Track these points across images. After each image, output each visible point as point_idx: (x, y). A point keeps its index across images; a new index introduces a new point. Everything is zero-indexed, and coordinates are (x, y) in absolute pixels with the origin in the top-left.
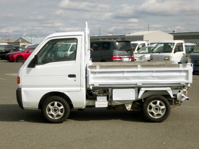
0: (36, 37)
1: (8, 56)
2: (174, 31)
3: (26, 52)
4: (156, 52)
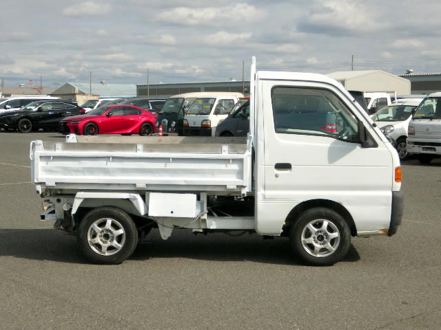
0: (101, 83)
1: (65, 123)
2: (409, 72)
3: (104, 115)
4: (423, 118)
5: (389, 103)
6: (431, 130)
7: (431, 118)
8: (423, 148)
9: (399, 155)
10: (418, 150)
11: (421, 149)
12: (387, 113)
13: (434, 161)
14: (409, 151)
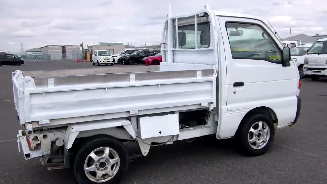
1: (144, 60)
4: (314, 53)
5: (297, 46)
6: (318, 61)
7: (319, 54)
8: (313, 71)
9: (300, 75)
10: (310, 72)
11: (312, 72)
12: (296, 51)
13: (321, 78)
14: (305, 73)
